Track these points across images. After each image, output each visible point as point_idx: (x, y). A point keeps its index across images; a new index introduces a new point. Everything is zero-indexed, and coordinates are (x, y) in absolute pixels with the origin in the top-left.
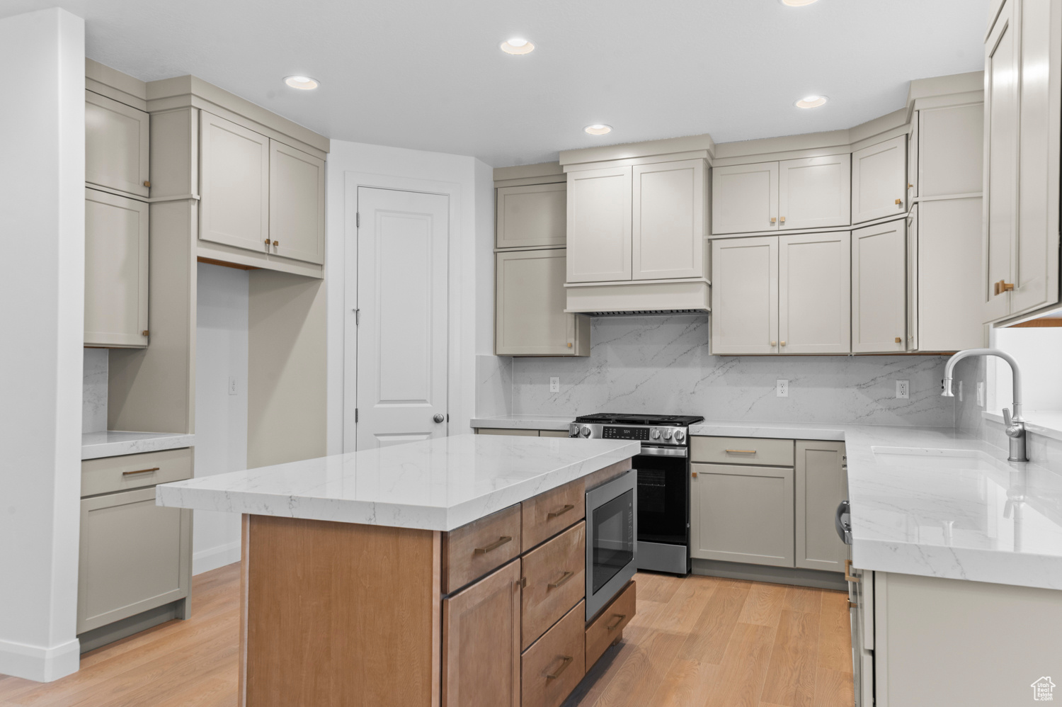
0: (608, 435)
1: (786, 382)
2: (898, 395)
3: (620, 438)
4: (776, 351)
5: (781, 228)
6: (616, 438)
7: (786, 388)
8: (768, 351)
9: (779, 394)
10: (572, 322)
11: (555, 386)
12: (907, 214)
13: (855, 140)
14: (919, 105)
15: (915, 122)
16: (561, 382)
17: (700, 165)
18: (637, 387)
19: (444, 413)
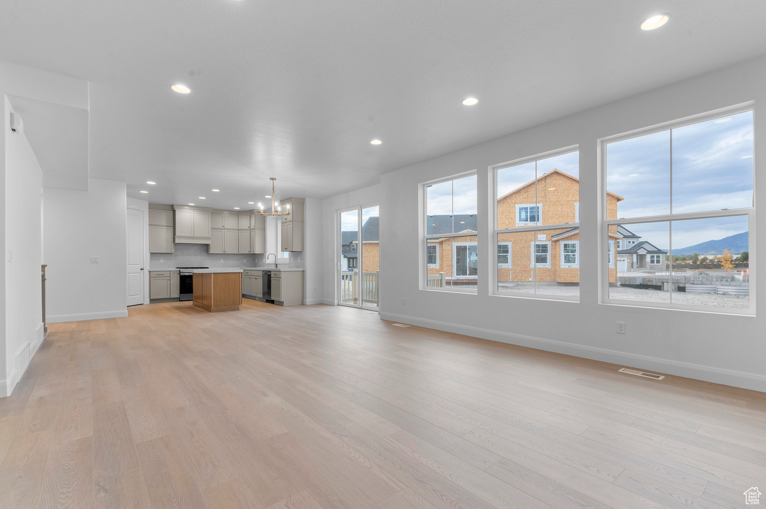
4: (224, 253)
5: (224, 228)
8: (222, 253)
10: (173, 245)
11: (162, 261)
12: (250, 229)
13: (239, 214)
14: (255, 213)
15: (254, 215)
16: (164, 260)
17: (210, 214)
18: (186, 261)
19: (143, 267)
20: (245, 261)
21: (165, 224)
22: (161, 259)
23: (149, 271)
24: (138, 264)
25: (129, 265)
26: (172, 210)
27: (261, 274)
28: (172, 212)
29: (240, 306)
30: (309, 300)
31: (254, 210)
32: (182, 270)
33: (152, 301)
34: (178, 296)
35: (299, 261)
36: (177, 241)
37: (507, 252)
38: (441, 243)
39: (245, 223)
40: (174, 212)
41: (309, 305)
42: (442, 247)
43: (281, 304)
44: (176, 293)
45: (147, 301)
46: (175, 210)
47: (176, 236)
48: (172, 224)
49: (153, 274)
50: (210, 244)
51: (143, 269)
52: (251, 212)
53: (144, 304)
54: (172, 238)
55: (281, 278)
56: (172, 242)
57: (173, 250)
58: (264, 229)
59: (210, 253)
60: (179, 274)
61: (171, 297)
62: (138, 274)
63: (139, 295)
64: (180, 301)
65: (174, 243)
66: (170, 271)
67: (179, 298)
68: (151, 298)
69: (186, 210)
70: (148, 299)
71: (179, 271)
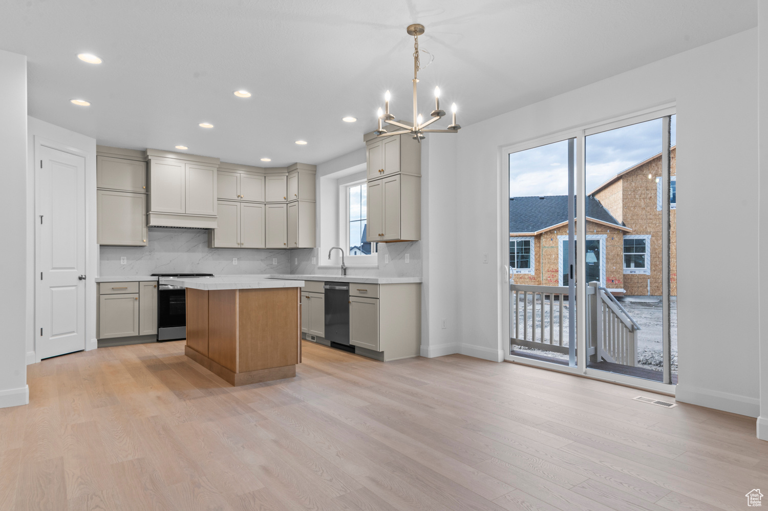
1: (236, 259)
4: (239, 247)
5: (240, 200)
7: (236, 261)
8: (236, 246)
9: (234, 264)
10: (145, 230)
11: (124, 261)
12: (288, 202)
13: (267, 172)
14: (299, 170)
15: (296, 174)
16: (127, 259)
17: (215, 170)
18: (171, 261)
19: (83, 275)
20: (275, 262)
21: (129, 187)
22: (122, 258)
23: (97, 283)
24: (74, 268)
25: (52, 269)
26: (144, 159)
27: (321, 288)
28: (143, 165)
29: (298, 368)
30: (434, 349)
31: (296, 164)
32: (163, 280)
33: (103, 343)
34: (154, 332)
35: (407, 261)
36: (154, 222)
37: (643, 250)
38: (538, 237)
39: (277, 189)
40: (148, 163)
41: (435, 360)
42: (540, 242)
43: (376, 356)
44: (150, 326)
45: (93, 343)
46: (150, 159)
47: (150, 212)
48: (144, 187)
49: (105, 289)
50: (214, 229)
51: (85, 279)
52: (290, 169)
53: (87, 350)
54: (144, 218)
55: (378, 299)
56: (144, 224)
57: (145, 242)
58: (314, 202)
59: (216, 246)
60: (157, 288)
61: (140, 335)
62: (74, 288)
63: (74, 332)
64: (158, 341)
65: (148, 225)
66: (139, 282)
67: (157, 335)
68: (101, 338)
69: (171, 160)
70: (94, 341)
71: (156, 282)
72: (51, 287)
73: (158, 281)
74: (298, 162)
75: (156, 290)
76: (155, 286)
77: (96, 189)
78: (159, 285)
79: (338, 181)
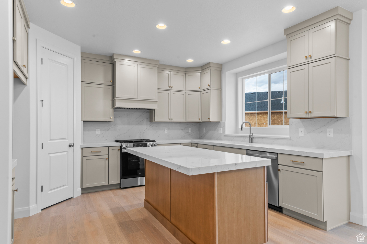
0: (135, 146)
1: (167, 129)
2: (189, 132)
3: (139, 147)
4: (170, 121)
5: (171, 89)
6: (137, 147)
7: (167, 131)
8: (168, 121)
9: (165, 132)
10: (111, 110)
11: (98, 132)
12: (201, 90)
13: (187, 71)
14: (211, 68)
15: (209, 71)
16: (100, 130)
17: (157, 69)
18: (127, 131)
19: (72, 143)
20: (190, 131)
21: (102, 82)
22: (97, 129)
23: (81, 148)
24: (65, 139)
25: (50, 140)
26: (111, 62)
28: (111, 65)
31: (209, 63)
32: (124, 145)
33: (85, 191)
34: (119, 182)
36: (118, 105)
39: (194, 82)
40: (113, 65)
44: (115, 179)
45: (78, 192)
46: (116, 61)
47: (116, 98)
48: (111, 81)
49: (86, 152)
50: (154, 109)
51: (73, 146)
52: (204, 68)
53: (74, 197)
54: (111, 102)
55: (321, 172)
56: (111, 107)
57: (112, 118)
58: (220, 90)
59: (156, 121)
60: (120, 151)
61: (109, 184)
62: (65, 153)
63: (65, 185)
64: (121, 188)
65: (114, 107)
66: (109, 147)
67: (120, 184)
68: (84, 187)
69: (127, 62)
70: (80, 189)
71: (120, 147)
72: (49, 154)
73: (121, 146)
74: (211, 62)
75: (119, 152)
76: (119, 150)
77: (81, 82)
78: (121, 149)
79: (237, 75)
